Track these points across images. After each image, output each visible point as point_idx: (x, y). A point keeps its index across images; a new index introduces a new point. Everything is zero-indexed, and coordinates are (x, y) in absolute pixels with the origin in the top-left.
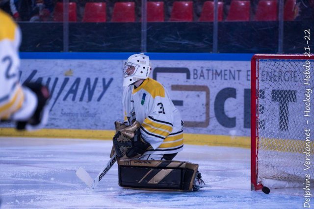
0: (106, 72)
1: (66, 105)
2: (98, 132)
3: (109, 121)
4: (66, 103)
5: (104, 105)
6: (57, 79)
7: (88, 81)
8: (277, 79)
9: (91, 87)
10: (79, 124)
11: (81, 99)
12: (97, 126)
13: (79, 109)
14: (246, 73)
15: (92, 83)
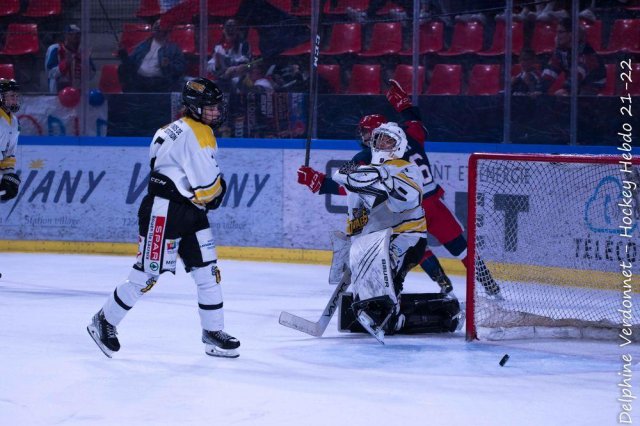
0: (259, 165)
2: (248, 251)
3: (263, 235)
5: (257, 212)
7: (234, 179)
8: (501, 179)
9: (239, 188)
10: (220, 238)
12: (247, 241)
13: (221, 218)
14: (457, 171)
15: (240, 182)
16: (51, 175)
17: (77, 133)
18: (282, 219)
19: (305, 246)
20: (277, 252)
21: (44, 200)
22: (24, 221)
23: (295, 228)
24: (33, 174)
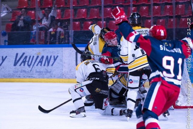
0: (55, 53)
1: (38, 68)
2: (52, 80)
3: (57, 75)
4: (38, 67)
5: (55, 67)
6: (33, 57)
7: (47, 57)
9: (49, 60)
10: (43, 76)
11: (44, 65)
12: (51, 77)
13: (43, 70)
15: (49, 58)
18: (62, 70)
19: (69, 78)
20: (61, 80)
23: (66, 72)
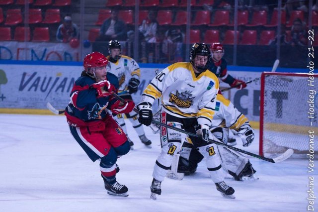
16: (65, 79)
17: (78, 60)
21: (62, 91)
22: (53, 101)
24: (57, 79)
